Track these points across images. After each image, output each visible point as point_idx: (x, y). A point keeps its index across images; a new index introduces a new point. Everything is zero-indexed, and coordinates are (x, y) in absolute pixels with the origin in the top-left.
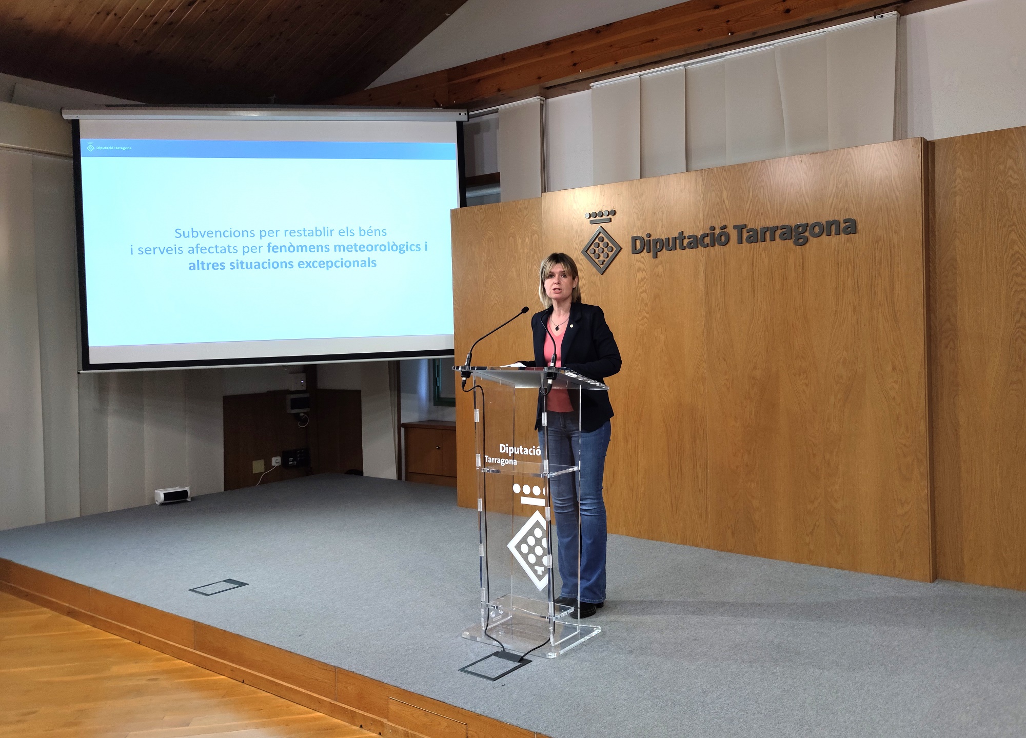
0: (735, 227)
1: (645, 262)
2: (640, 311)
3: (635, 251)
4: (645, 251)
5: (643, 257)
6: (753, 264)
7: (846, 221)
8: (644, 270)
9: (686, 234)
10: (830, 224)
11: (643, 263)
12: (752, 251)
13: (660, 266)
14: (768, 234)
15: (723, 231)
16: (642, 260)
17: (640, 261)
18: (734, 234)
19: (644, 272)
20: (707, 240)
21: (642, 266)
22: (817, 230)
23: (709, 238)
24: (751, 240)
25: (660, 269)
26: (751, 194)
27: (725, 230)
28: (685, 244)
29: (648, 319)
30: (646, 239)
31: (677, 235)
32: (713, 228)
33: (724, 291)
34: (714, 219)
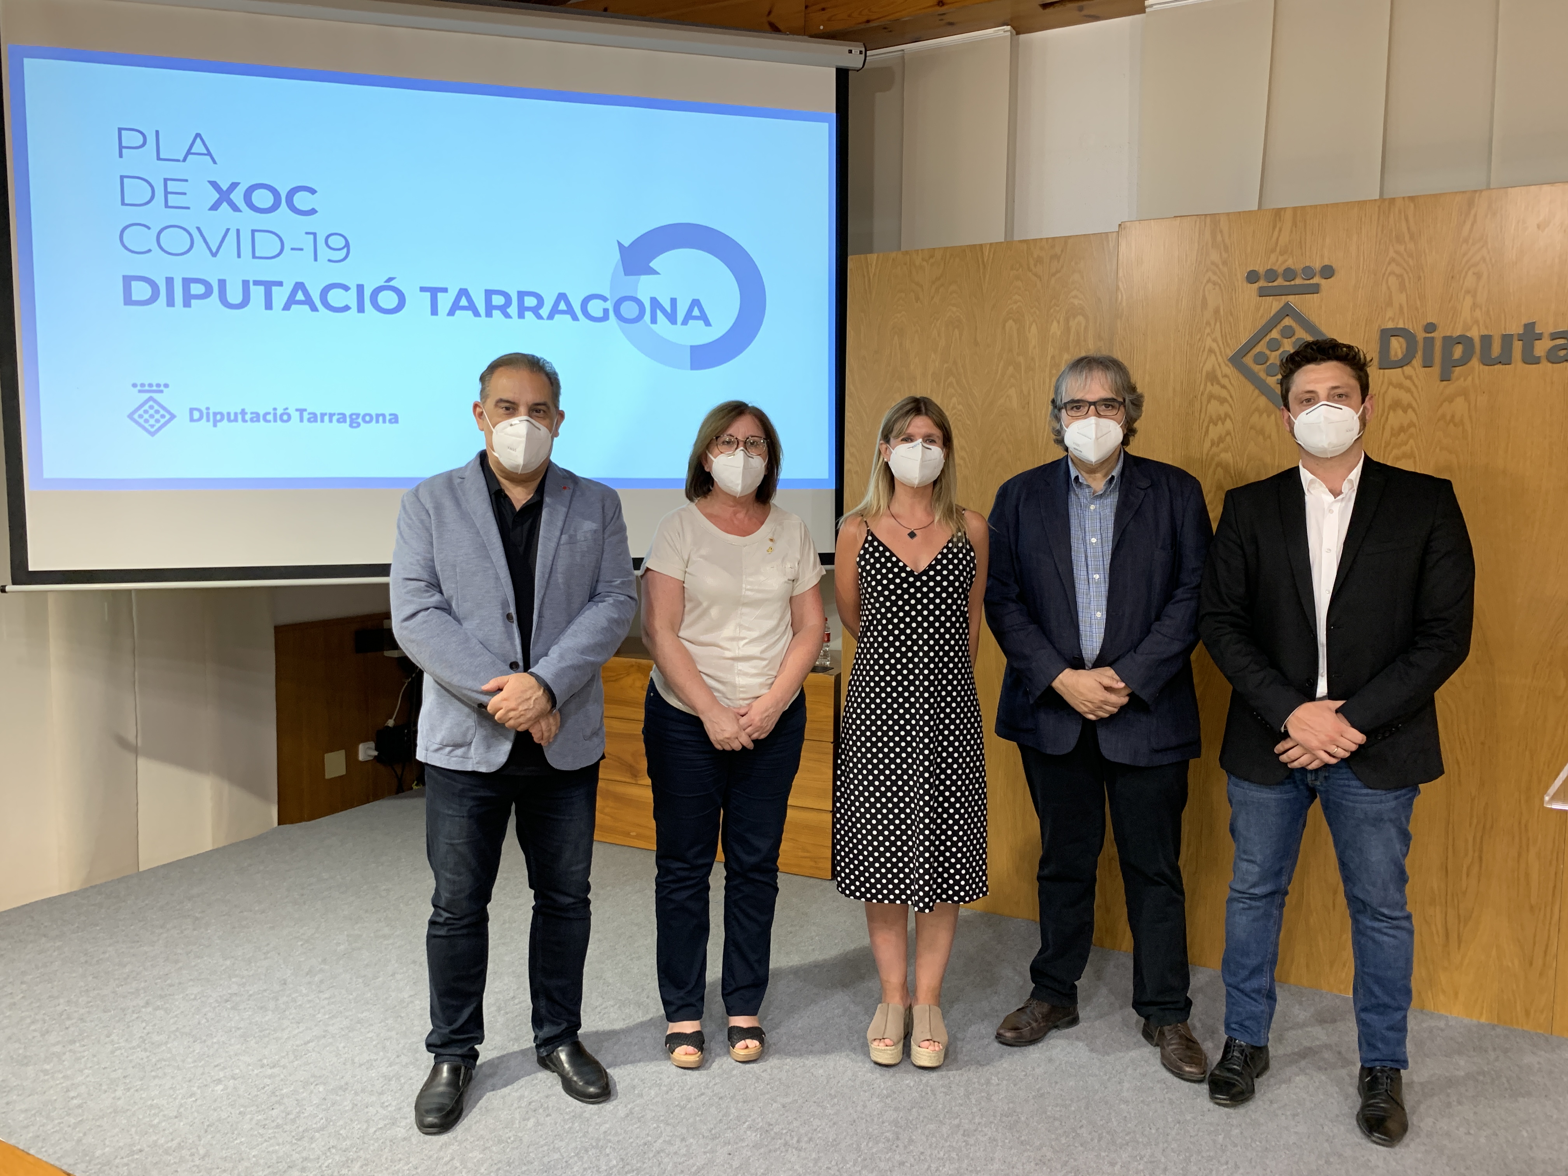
1: (1413, 389)
3: (1387, 363)
4: (1417, 362)
5: (1409, 378)
9: (1546, 327)
13: (1460, 401)
25: (1459, 406)
28: (1539, 352)
31: (1515, 328)
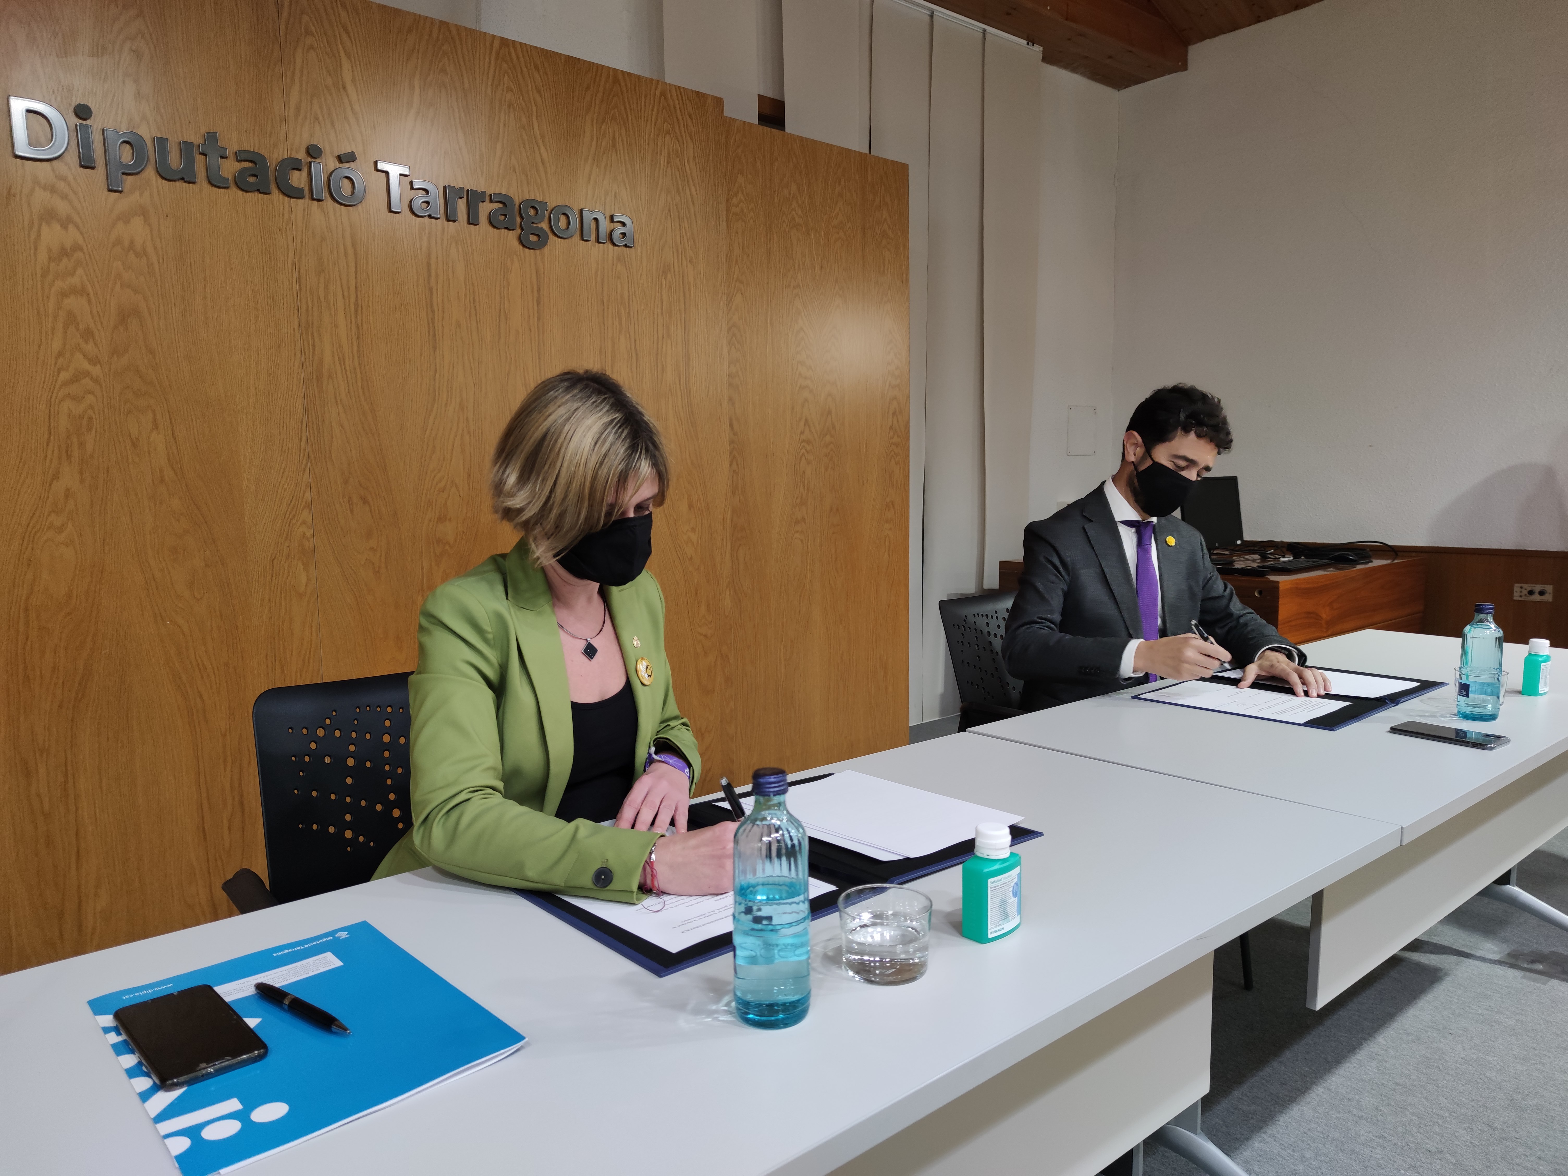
2: (60, 354)
4: (73, 159)
8: (69, 218)
9: (228, 144)
11: (64, 197)
12: (425, 240)
14: (461, 205)
15: (346, 166)
16: (64, 187)
17: (52, 189)
19: (71, 227)
20: (298, 180)
21: (62, 207)
22: (564, 222)
23: (305, 175)
25: (137, 232)
27: (352, 166)
29: (96, 381)
31: (195, 138)
32: (314, 151)
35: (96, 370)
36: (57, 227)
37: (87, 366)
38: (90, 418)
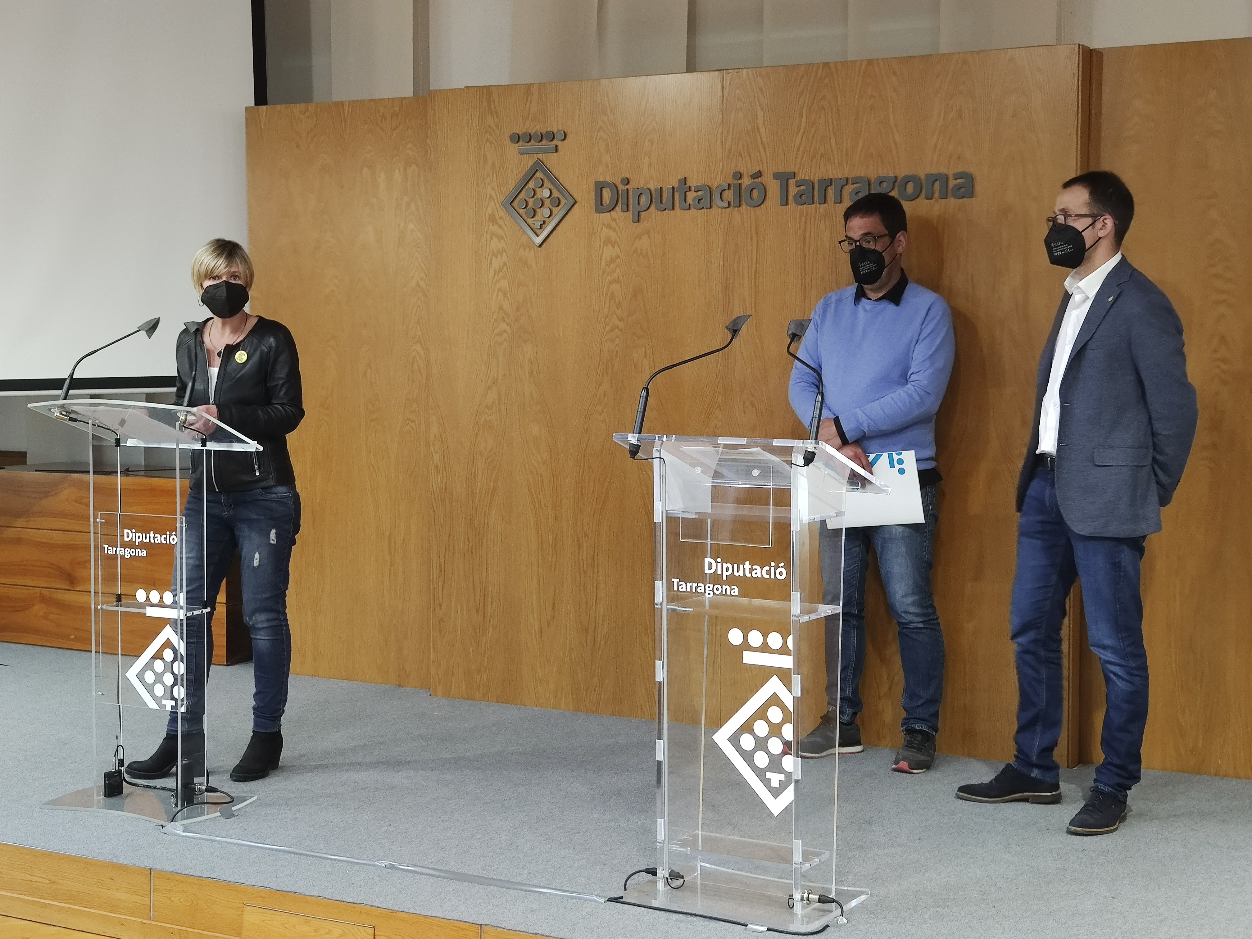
0: (776, 176)
1: (617, 229)
2: (607, 316)
3: (600, 206)
4: (619, 208)
5: (614, 219)
6: (804, 240)
7: (957, 177)
8: (616, 241)
9: (692, 181)
10: (933, 178)
11: (614, 230)
12: (803, 219)
13: (645, 237)
14: (831, 191)
15: (756, 180)
16: (614, 224)
17: (609, 227)
18: (774, 187)
19: (616, 246)
20: (729, 195)
21: (613, 236)
22: (910, 188)
23: (731, 191)
24: (801, 199)
25: (644, 244)
26: (804, 119)
27: (760, 179)
28: (690, 200)
29: (621, 330)
30: (621, 187)
31: (675, 183)
32: (739, 176)
33: (755, 286)
34: (740, 159)
35: (621, 324)
36: (610, 246)
37: (618, 323)
38: (617, 352)
